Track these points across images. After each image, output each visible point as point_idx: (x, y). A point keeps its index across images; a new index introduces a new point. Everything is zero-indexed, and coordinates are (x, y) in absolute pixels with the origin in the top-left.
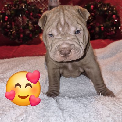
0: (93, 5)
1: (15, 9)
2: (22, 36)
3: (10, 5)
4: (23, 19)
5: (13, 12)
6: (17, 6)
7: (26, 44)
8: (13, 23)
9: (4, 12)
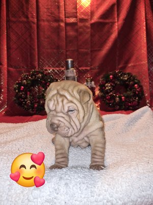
0: (113, 75)
1: (32, 79)
2: (36, 106)
3: (27, 75)
4: (39, 89)
5: (29, 82)
6: (34, 77)
7: (40, 115)
8: (28, 93)
9: (20, 82)
